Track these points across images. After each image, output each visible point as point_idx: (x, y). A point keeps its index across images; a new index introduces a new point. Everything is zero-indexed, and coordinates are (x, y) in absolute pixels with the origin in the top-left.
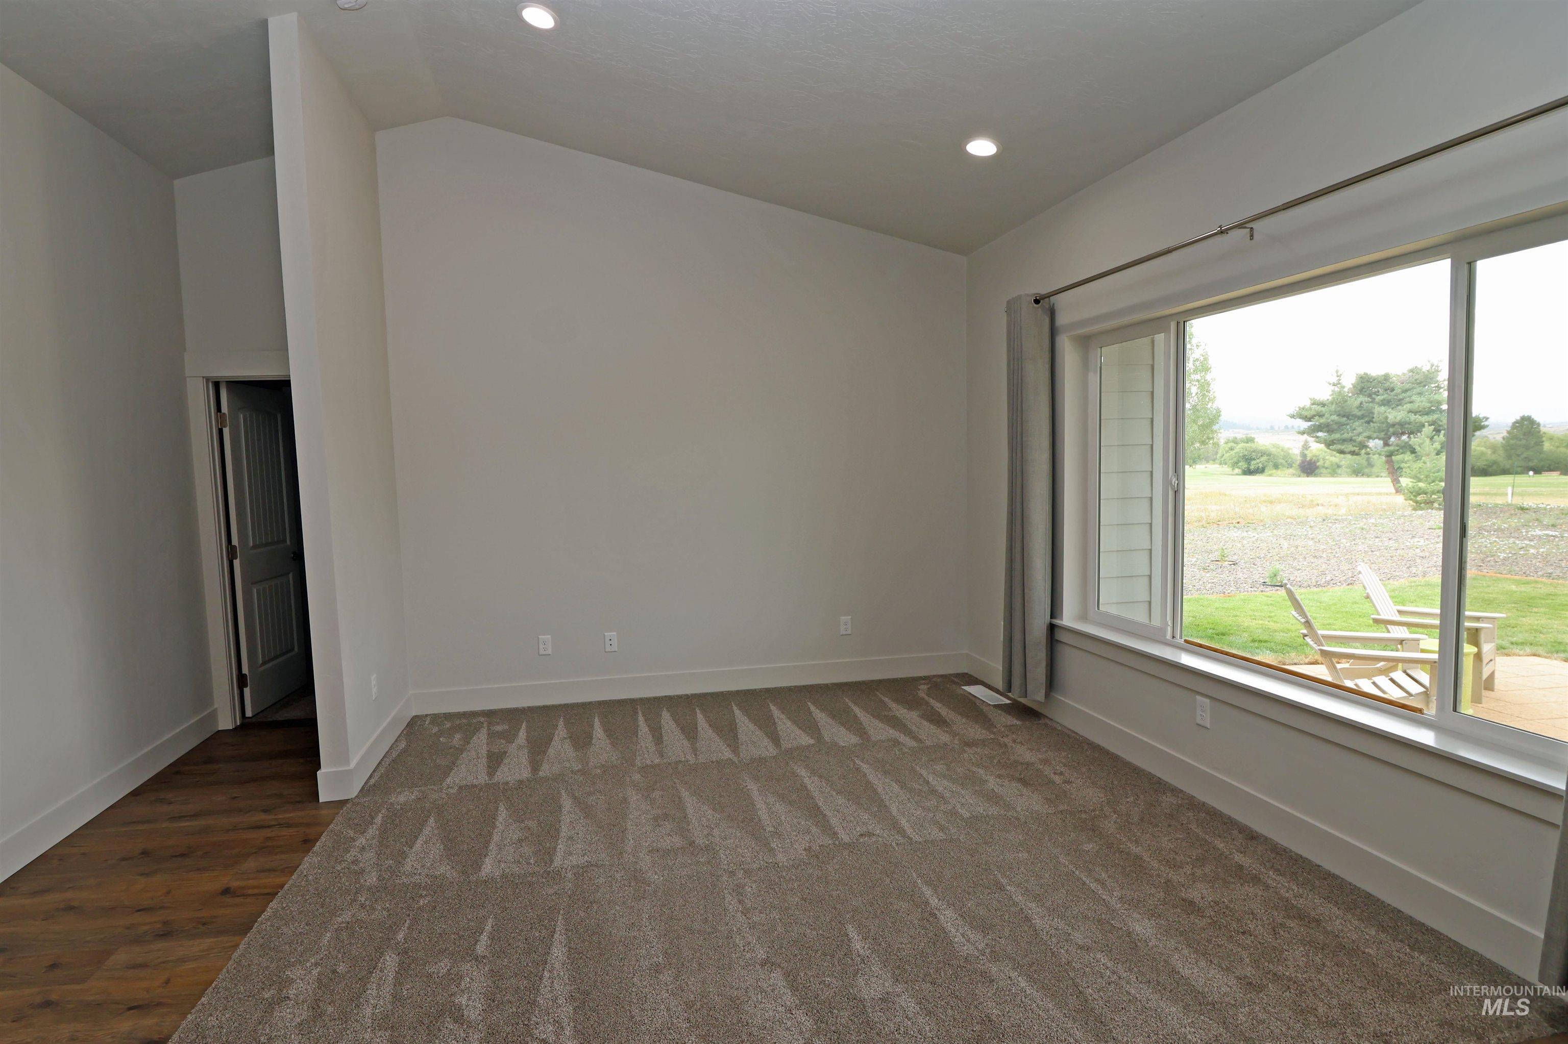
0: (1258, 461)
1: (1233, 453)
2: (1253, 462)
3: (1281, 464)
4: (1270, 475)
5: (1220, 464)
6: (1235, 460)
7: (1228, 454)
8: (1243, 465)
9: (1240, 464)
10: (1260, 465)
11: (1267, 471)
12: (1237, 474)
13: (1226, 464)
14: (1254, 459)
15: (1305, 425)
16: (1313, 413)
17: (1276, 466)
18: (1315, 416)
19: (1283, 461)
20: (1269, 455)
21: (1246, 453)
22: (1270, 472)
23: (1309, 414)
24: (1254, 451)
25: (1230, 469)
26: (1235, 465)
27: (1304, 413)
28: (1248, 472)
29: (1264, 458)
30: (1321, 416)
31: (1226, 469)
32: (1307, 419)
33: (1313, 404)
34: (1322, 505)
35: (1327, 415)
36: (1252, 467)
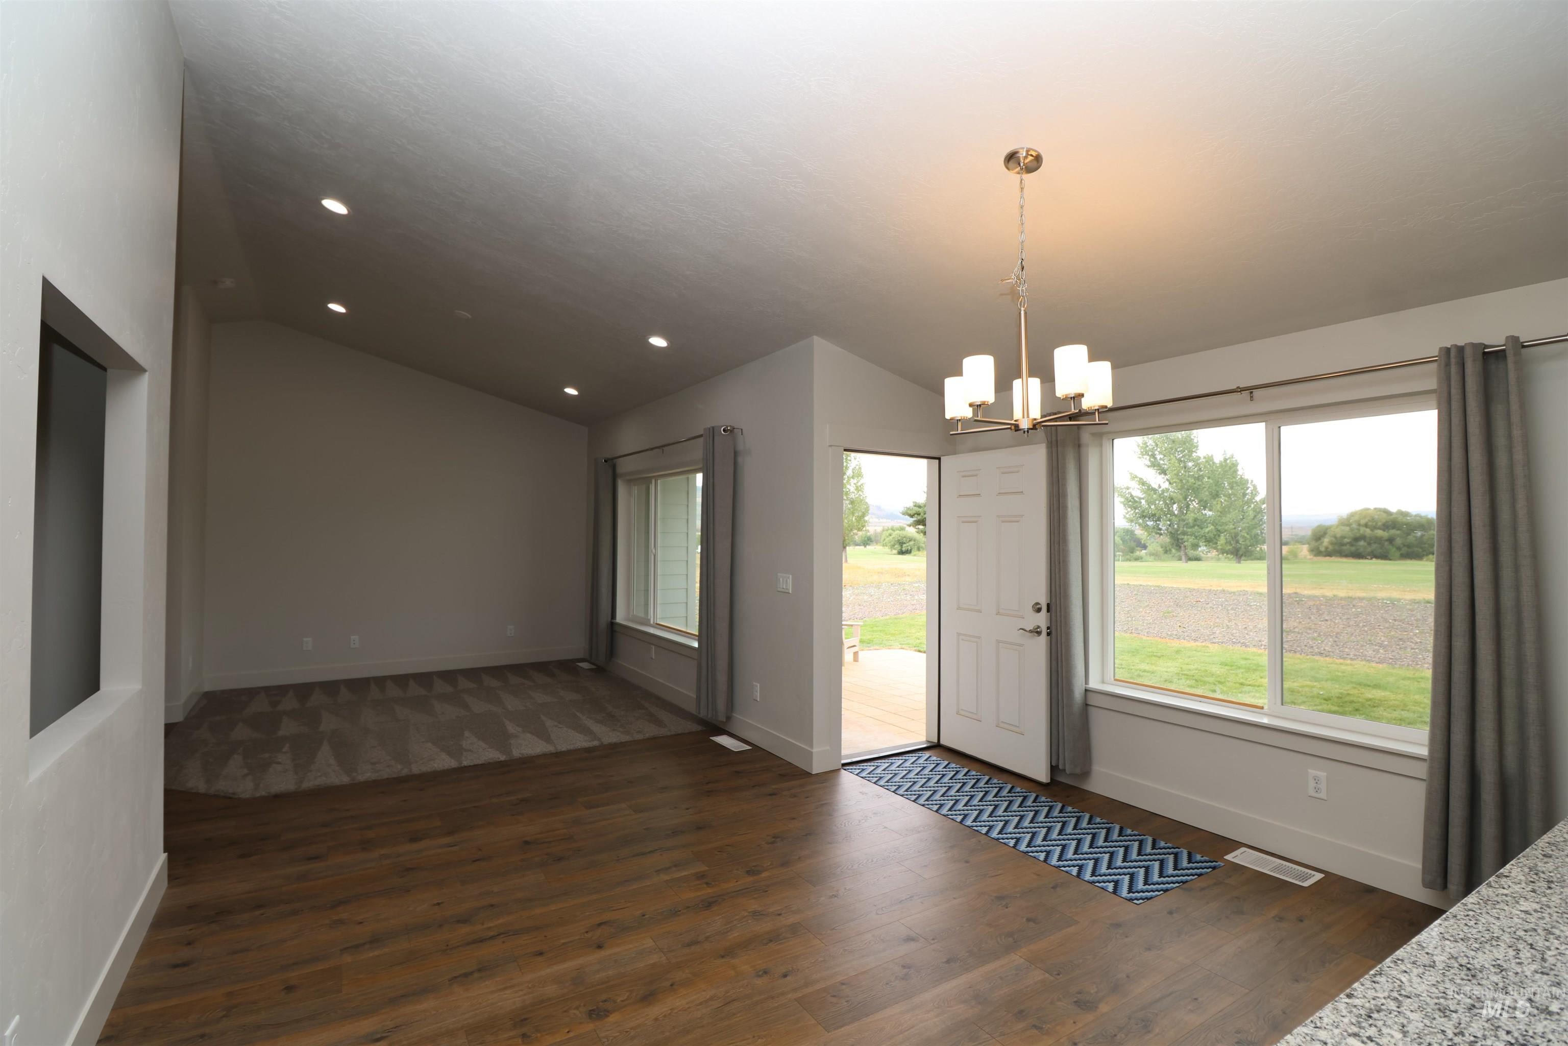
0: (908, 544)
1: (891, 537)
2: (904, 545)
3: (922, 547)
4: (915, 555)
5: (883, 546)
6: (892, 543)
7: (888, 539)
8: (898, 547)
9: (896, 546)
10: (909, 548)
11: (913, 553)
12: (895, 554)
13: (886, 546)
14: (905, 543)
15: (911, 520)
16: (914, 512)
17: (919, 549)
18: (915, 514)
19: (923, 545)
20: (915, 541)
21: (900, 538)
22: (915, 553)
23: (912, 513)
24: (905, 537)
25: (890, 550)
26: (892, 547)
27: (909, 512)
28: (902, 553)
29: (912, 543)
30: (919, 514)
31: (887, 549)
32: (912, 516)
33: (915, 506)
34: (909, 575)
35: (922, 514)
36: (904, 549)
